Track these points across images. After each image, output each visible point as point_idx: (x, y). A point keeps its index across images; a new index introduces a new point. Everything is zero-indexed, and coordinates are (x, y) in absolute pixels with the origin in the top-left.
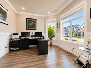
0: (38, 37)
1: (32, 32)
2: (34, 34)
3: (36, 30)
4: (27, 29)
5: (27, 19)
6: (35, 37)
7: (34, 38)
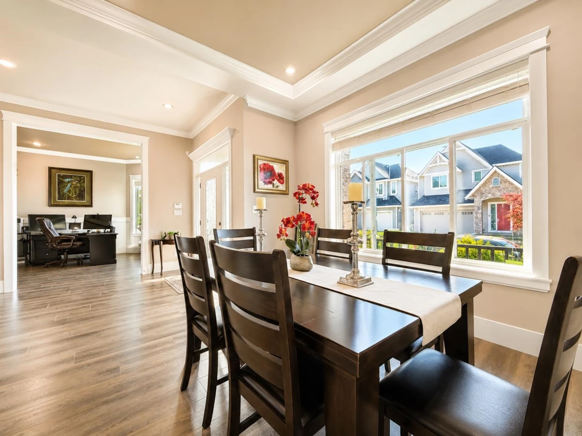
0: (95, 230)
1: (75, 215)
2: (81, 220)
3: (91, 206)
4: (50, 205)
5: (53, 171)
6: (86, 231)
7: (82, 231)
